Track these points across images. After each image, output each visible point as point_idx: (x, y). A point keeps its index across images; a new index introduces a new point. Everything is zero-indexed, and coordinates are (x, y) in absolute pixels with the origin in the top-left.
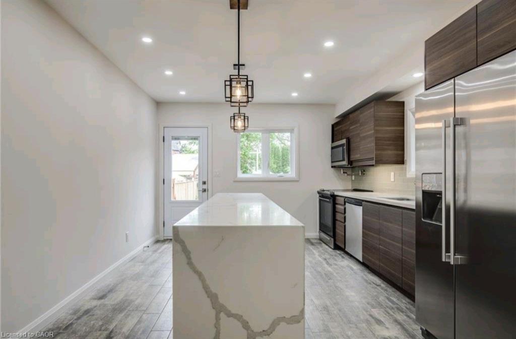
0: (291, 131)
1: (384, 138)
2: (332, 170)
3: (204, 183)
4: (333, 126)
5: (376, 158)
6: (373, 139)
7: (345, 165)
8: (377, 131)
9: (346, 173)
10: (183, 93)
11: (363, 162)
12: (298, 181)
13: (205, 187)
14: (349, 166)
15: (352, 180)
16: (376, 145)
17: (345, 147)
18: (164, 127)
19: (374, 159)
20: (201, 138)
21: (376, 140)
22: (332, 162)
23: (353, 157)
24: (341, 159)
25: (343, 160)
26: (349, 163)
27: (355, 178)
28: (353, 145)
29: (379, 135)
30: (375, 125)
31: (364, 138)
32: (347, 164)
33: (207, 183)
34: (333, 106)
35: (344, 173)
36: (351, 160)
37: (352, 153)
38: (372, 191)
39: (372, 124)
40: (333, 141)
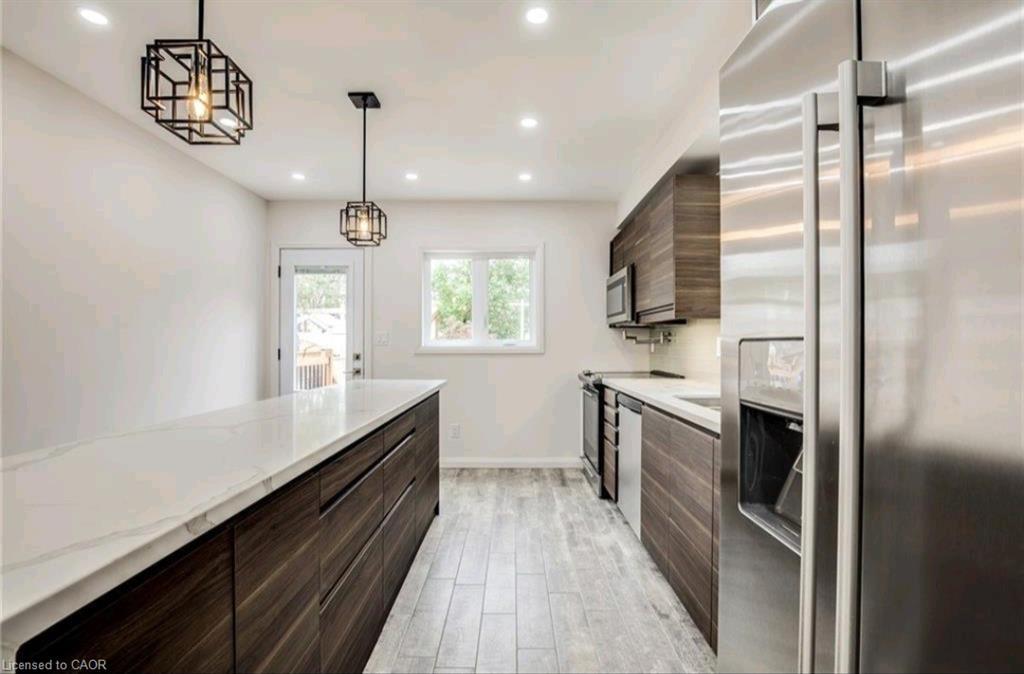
0: (530, 255)
1: (695, 259)
2: (612, 331)
3: (358, 357)
4: (612, 245)
5: (677, 303)
6: (671, 261)
7: (626, 322)
8: (679, 244)
9: (635, 338)
10: (298, 177)
11: (656, 315)
12: (542, 354)
13: (358, 365)
14: (634, 324)
15: (651, 353)
16: (677, 276)
17: (625, 285)
18: (280, 249)
19: (674, 306)
20: (351, 269)
21: (677, 264)
22: (609, 316)
23: (641, 306)
24: (621, 310)
25: (623, 312)
26: (633, 319)
27: (655, 349)
28: (639, 279)
29: (684, 253)
30: (677, 231)
31: (659, 261)
32: (630, 319)
33: (362, 357)
34: (614, 204)
35: (627, 338)
36: (638, 310)
37: (638, 296)
38: (682, 377)
39: (669, 230)
40: (611, 274)
